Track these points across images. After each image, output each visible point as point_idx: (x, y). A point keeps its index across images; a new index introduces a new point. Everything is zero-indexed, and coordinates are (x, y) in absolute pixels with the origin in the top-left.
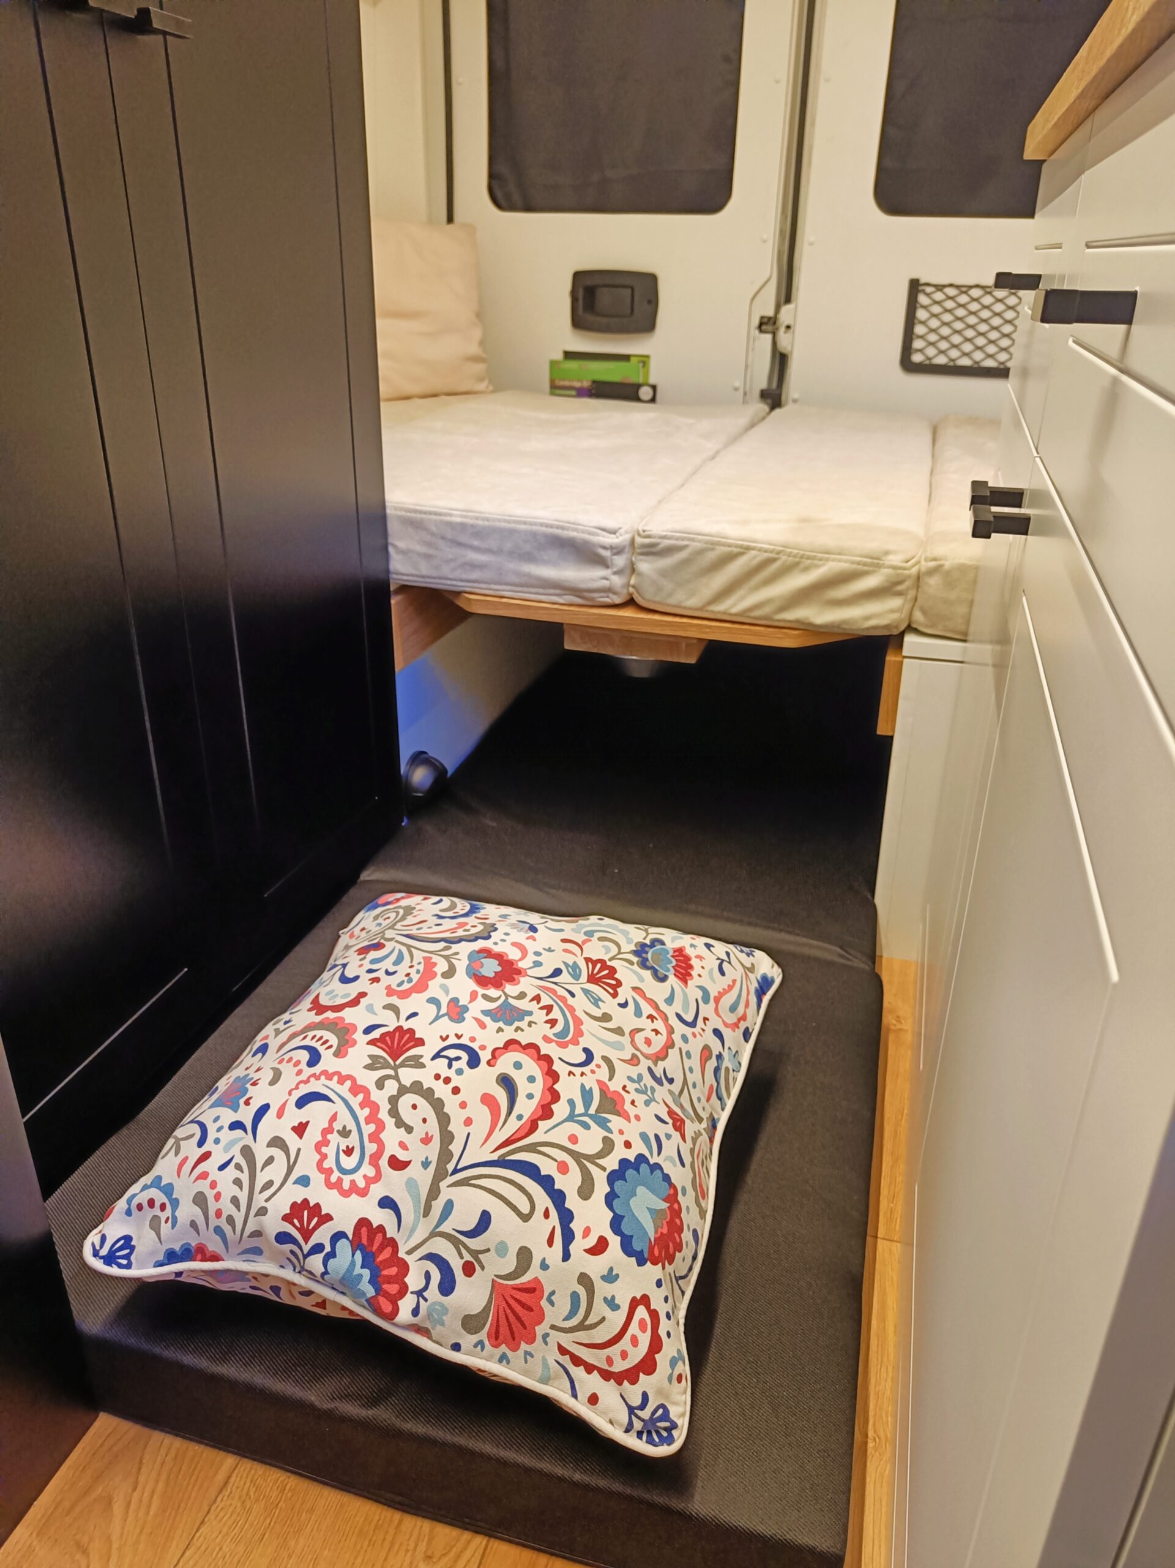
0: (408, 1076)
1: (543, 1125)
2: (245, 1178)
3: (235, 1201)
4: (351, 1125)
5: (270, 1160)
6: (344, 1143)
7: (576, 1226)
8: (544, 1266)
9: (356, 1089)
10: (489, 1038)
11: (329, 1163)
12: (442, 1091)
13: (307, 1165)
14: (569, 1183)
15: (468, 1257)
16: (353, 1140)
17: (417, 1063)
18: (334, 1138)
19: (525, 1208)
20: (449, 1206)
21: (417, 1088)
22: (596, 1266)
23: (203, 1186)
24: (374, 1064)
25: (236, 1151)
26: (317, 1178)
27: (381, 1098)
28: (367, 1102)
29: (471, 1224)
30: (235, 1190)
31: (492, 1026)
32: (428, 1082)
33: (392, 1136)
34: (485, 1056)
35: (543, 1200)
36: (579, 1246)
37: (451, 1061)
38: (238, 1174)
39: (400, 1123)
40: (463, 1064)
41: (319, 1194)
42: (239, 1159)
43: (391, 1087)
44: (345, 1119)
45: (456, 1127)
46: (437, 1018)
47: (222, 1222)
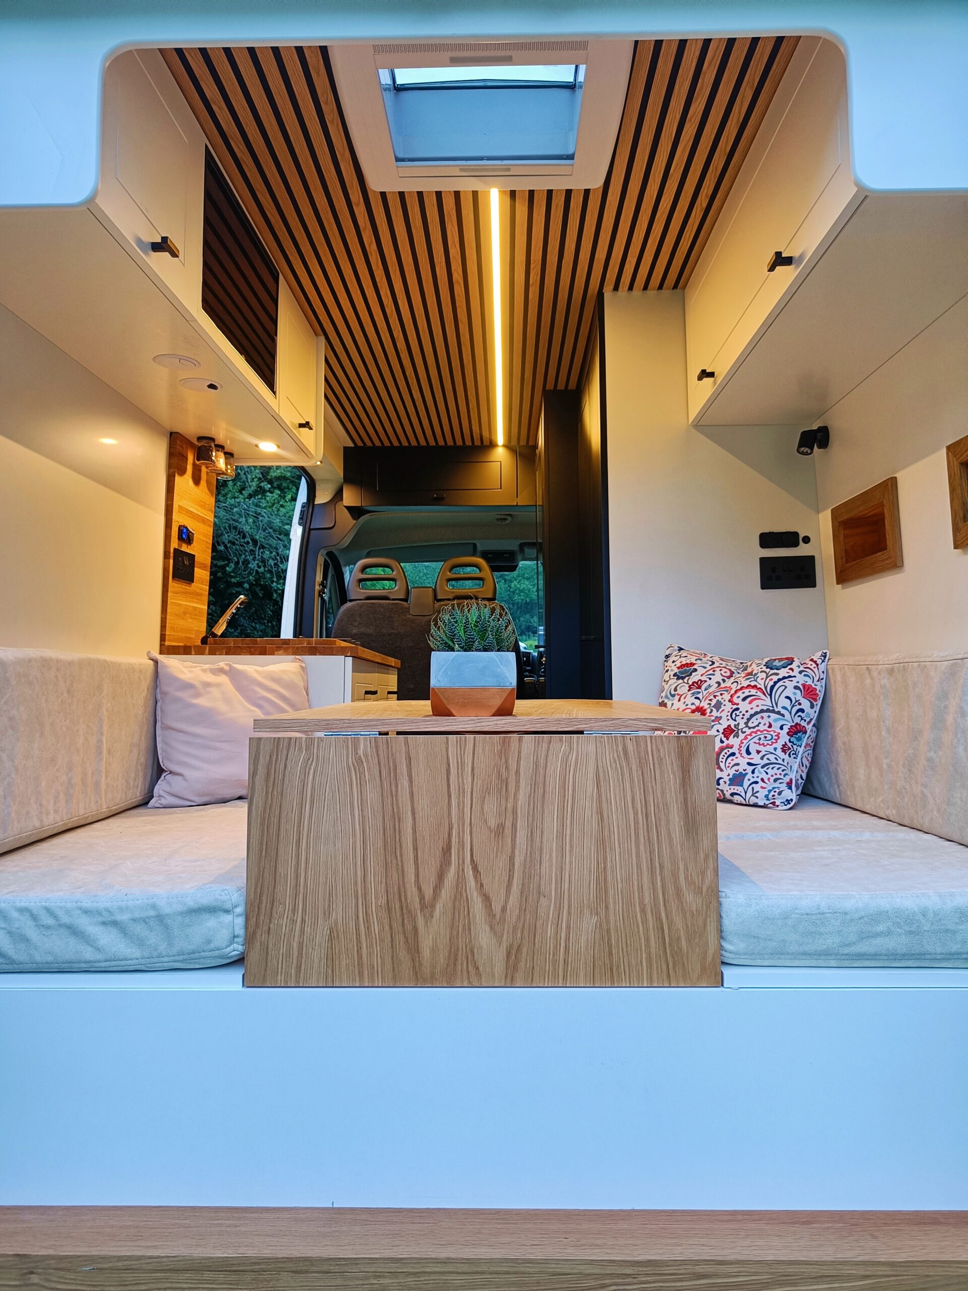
0: (742, 726)
1: (759, 686)
2: (771, 766)
3: (778, 769)
4: (758, 737)
5: (768, 759)
6: (763, 739)
7: (787, 675)
8: (798, 682)
9: (746, 738)
10: (728, 707)
11: (770, 742)
12: (747, 716)
13: (771, 749)
14: (775, 678)
15: (797, 704)
16: (762, 737)
17: (737, 726)
18: (761, 742)
19: (784, 687)
20: (784, 708)
21: (746, 723)
22: (797, 670)
23: (772, 779)
24: (737, 736)
25: (762, 770)
26: (775, 745)
27: (748, 731)
28: (750, 735)
29: (788, 701)
30: (775, 769)
31: (723, 708)
32: (745, 720)
33: (761, 727)
34: (735, 707)
35: (781, 683)
36: (792, 674)
37: (736, 715)
39: (758, 726)
40: (738, 712)
41: (779, 745)
42: (765, 769)
43: (746, 729)
44: (756, 740)
45: (758, 709)
46: (720, 724)
47: (783, 773)
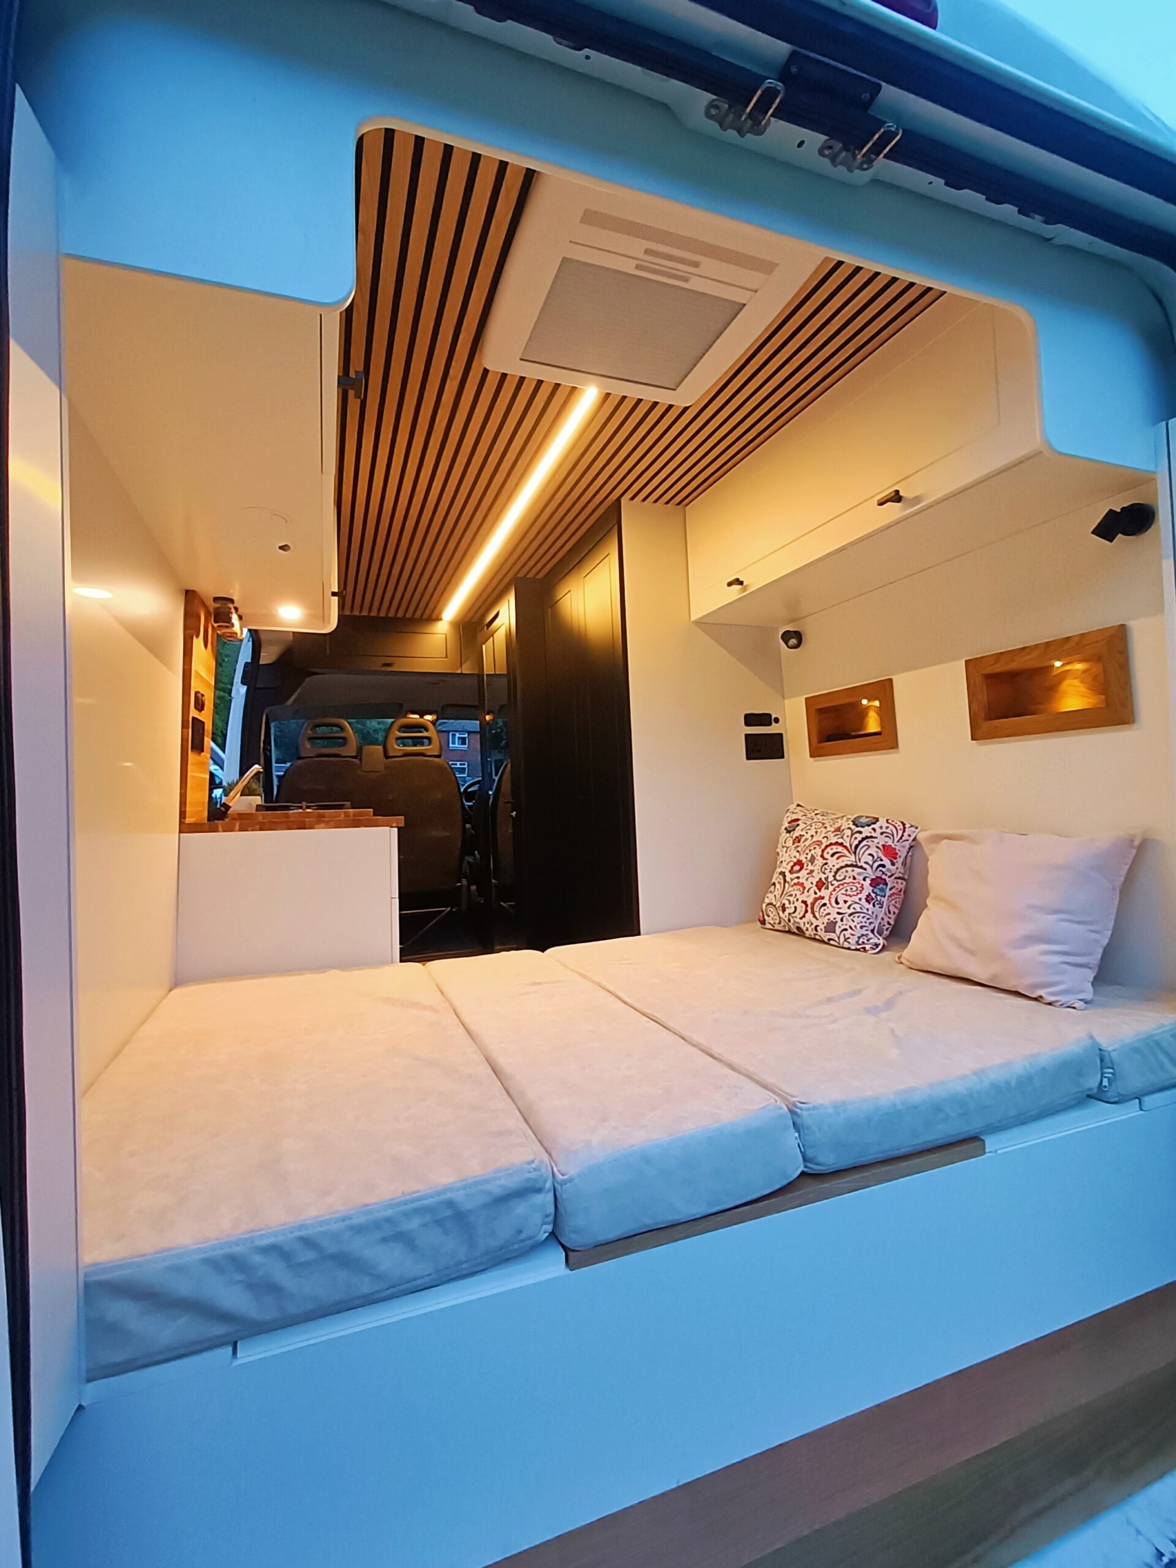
1: (845, 844)
3: (863, 917)
4: (844, 889)
5: (854, 908)
6: (849, 890)
8: (879, 843)
9: (834, 890)
10: (819, 861)
12: (834, 869)
15: (879, 859)
16: (848, 888)
17: (827, 879)
19: (866, 847)
20: (866, 863)
21: (834, 876)
25: (849, 918)
26: (859, 896)
27: (836, 883)
28: (838, 887)
29: (871, 858)
30: (861, 917)
31: (816, 862)
32: (833, 874)
33: (847, 880)
34: (825, 861)
38: (856, 917)
39: (844, 879)
43: (834, 882)
